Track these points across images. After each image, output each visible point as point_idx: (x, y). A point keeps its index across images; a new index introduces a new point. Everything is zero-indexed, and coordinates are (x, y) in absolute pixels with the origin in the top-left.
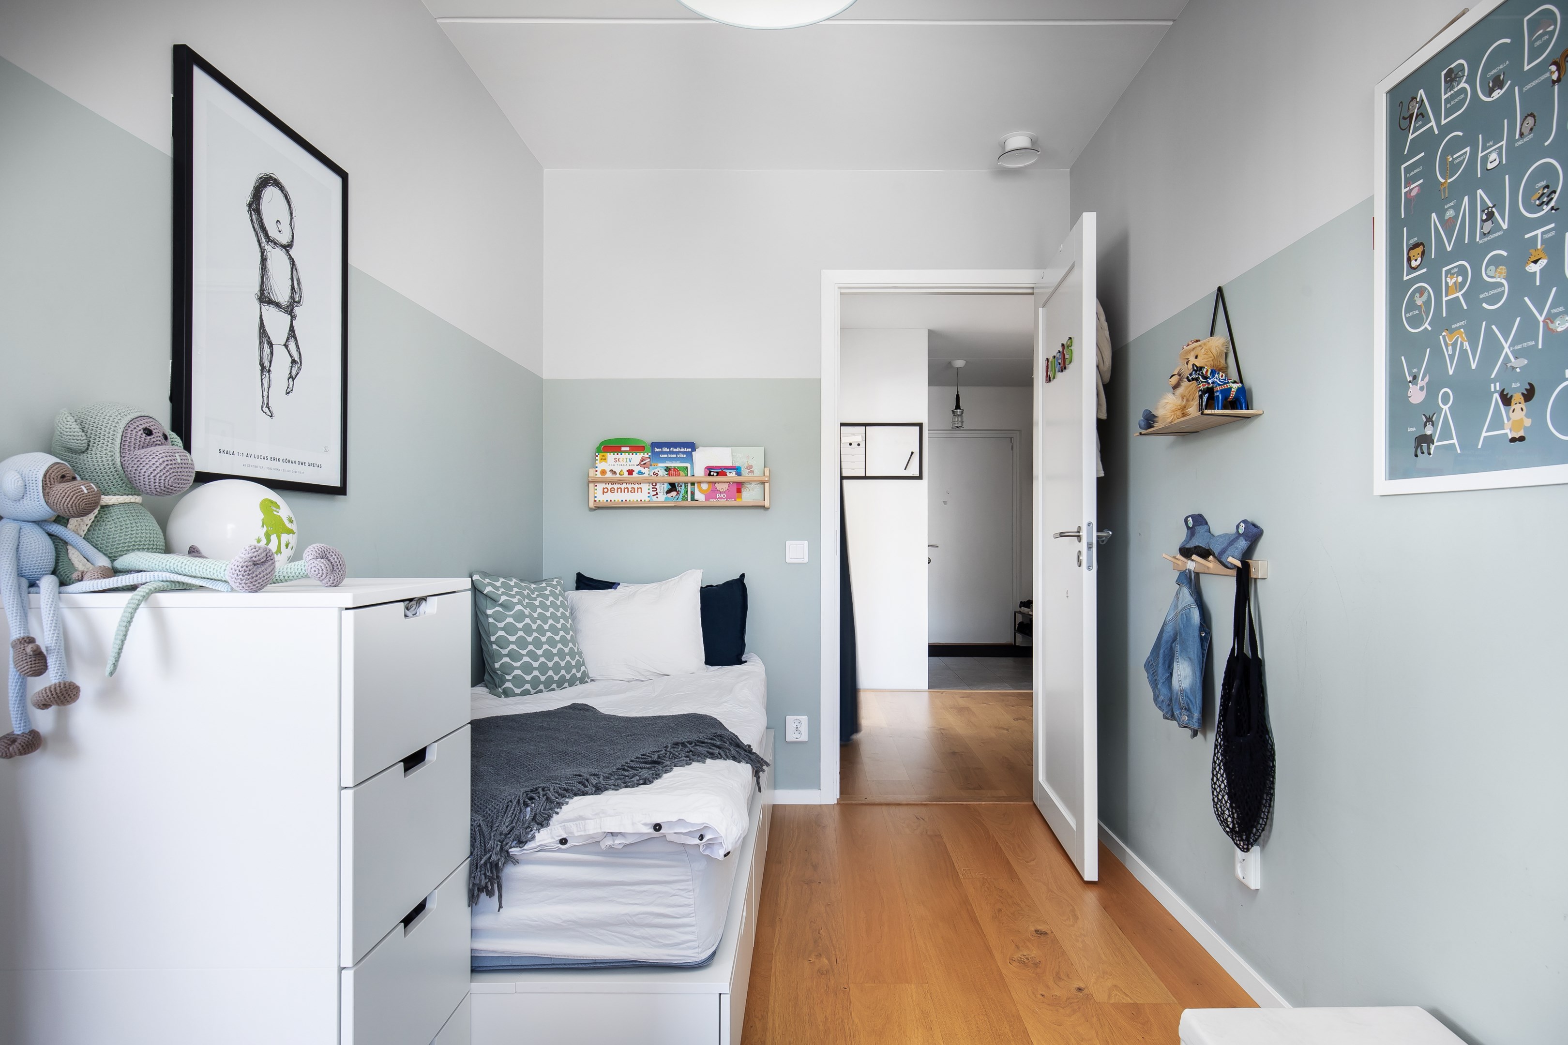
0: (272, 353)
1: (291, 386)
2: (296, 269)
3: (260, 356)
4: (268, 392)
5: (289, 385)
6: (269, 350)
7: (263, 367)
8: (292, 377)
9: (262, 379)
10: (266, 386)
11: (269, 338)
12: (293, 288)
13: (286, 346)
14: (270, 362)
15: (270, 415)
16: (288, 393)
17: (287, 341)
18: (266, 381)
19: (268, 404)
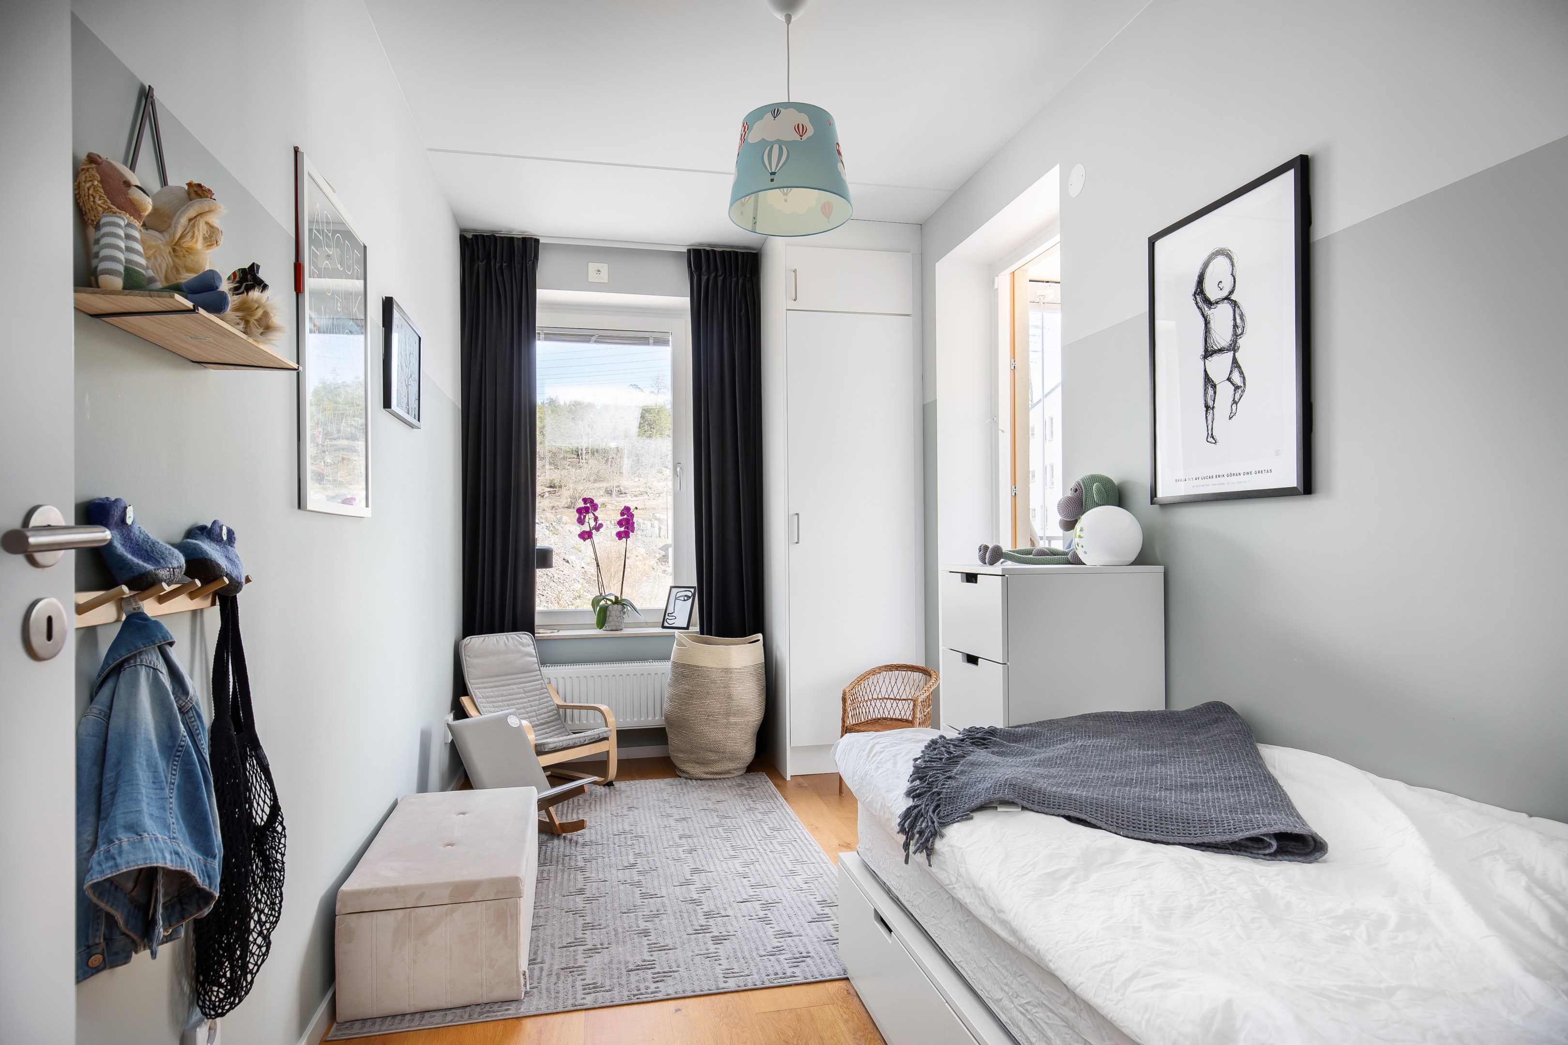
0: (1215, 393)
1: (1234, 410)
2: (1239, 307)
3: (1205, 400)
4: (1212, 425)
5: (1232, 411)
6: (1213, 392)
7: (1207, 407)
8: (1235, 402)
9: (1206, 417)
10: (1210, 422)
11: (1213, 382)
12: (1235, 326)
13: (1229, 379)
14: (1214, 401)
15: (1214, 442)
16: (1230, 418)
17: (1230, 374)
18: (1210, 418)
19: (1212, 434)
